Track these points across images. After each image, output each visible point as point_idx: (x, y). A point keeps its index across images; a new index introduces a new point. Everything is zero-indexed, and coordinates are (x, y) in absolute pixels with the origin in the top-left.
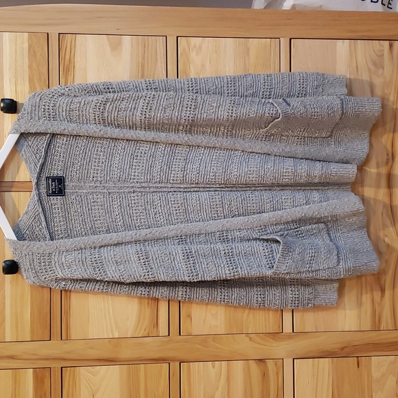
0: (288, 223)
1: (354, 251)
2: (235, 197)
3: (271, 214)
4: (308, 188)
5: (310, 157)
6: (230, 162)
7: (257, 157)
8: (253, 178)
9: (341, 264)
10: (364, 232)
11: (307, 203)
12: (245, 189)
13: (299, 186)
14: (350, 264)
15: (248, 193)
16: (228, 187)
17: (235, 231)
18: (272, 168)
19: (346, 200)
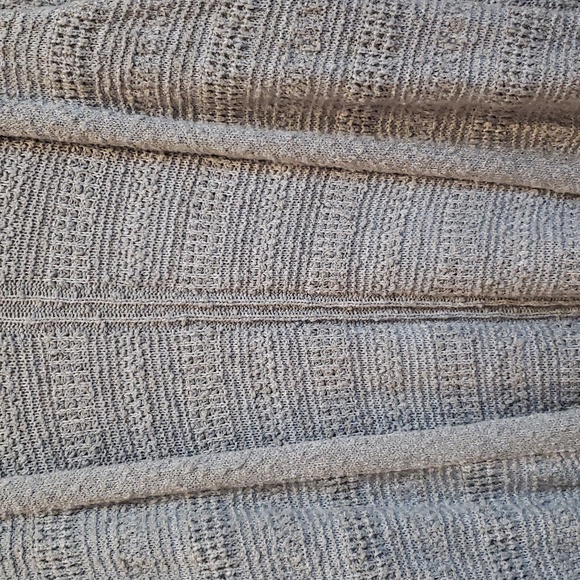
2: (518, 342)
6: (503, 226)
15: (560, 328)
17: (523, 460)
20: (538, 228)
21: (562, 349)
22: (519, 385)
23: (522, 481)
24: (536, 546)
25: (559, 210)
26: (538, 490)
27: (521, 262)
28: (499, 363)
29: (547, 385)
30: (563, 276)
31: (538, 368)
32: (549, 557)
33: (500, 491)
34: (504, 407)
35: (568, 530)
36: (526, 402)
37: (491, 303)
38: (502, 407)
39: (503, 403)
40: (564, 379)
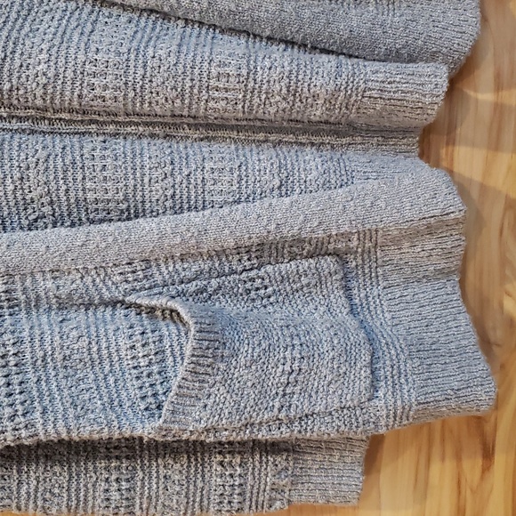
0: (221, 253)
1: (418, 349)
2: (42, 154)
3: (168, 221)
4: (291, 138)
5: (299, 38)
6: (27, 29)
7: (123, 19)
8: (104, 89)
9: (380, 394)
10: (451, 287)
11: (284, 189)
12: (82, 129)
13: (261, 129)
14: (410, 394)
15: (92, 144)
16: (20, 119)
17: (39, 276)
18: (172, 59)
19: (407, 181)
20: (64, 33)
21: (88, 163)
22: (43, 200)
23: (38, 298)
24: (39, 362)
25: (93, 17)
26: (59, 309)
27: (41, 67)
28: (19, 175)
29: (72, 201)
30: (85, 84)
31: (62, 182)
32: (53, 373)
33: (17, 308)
34: (27, 222)
35: (76, 346)
36: (51, 217)
37: (18, 113)
38: (24, 223)
39: (27, 218)
40: (90, 196)
